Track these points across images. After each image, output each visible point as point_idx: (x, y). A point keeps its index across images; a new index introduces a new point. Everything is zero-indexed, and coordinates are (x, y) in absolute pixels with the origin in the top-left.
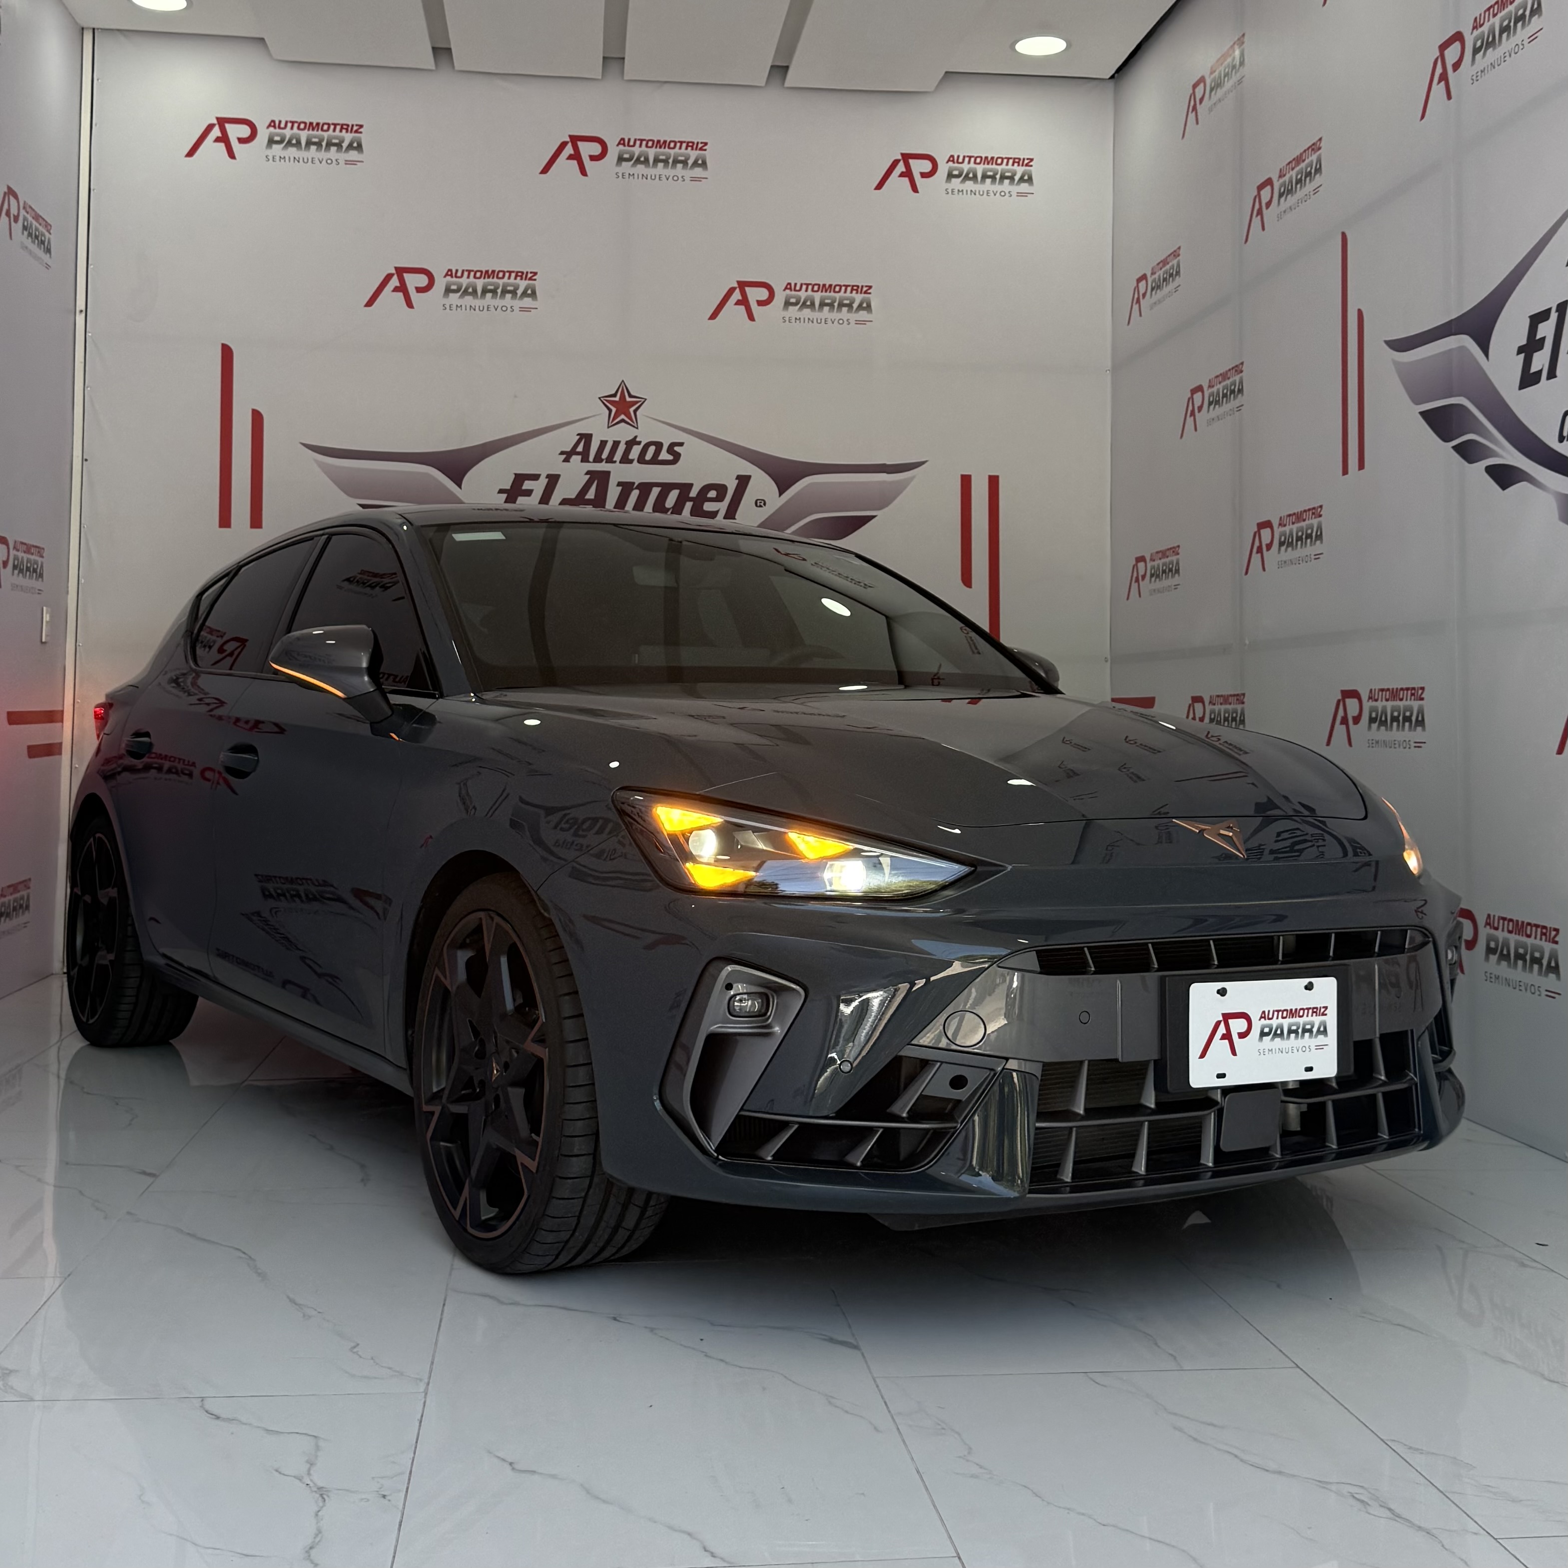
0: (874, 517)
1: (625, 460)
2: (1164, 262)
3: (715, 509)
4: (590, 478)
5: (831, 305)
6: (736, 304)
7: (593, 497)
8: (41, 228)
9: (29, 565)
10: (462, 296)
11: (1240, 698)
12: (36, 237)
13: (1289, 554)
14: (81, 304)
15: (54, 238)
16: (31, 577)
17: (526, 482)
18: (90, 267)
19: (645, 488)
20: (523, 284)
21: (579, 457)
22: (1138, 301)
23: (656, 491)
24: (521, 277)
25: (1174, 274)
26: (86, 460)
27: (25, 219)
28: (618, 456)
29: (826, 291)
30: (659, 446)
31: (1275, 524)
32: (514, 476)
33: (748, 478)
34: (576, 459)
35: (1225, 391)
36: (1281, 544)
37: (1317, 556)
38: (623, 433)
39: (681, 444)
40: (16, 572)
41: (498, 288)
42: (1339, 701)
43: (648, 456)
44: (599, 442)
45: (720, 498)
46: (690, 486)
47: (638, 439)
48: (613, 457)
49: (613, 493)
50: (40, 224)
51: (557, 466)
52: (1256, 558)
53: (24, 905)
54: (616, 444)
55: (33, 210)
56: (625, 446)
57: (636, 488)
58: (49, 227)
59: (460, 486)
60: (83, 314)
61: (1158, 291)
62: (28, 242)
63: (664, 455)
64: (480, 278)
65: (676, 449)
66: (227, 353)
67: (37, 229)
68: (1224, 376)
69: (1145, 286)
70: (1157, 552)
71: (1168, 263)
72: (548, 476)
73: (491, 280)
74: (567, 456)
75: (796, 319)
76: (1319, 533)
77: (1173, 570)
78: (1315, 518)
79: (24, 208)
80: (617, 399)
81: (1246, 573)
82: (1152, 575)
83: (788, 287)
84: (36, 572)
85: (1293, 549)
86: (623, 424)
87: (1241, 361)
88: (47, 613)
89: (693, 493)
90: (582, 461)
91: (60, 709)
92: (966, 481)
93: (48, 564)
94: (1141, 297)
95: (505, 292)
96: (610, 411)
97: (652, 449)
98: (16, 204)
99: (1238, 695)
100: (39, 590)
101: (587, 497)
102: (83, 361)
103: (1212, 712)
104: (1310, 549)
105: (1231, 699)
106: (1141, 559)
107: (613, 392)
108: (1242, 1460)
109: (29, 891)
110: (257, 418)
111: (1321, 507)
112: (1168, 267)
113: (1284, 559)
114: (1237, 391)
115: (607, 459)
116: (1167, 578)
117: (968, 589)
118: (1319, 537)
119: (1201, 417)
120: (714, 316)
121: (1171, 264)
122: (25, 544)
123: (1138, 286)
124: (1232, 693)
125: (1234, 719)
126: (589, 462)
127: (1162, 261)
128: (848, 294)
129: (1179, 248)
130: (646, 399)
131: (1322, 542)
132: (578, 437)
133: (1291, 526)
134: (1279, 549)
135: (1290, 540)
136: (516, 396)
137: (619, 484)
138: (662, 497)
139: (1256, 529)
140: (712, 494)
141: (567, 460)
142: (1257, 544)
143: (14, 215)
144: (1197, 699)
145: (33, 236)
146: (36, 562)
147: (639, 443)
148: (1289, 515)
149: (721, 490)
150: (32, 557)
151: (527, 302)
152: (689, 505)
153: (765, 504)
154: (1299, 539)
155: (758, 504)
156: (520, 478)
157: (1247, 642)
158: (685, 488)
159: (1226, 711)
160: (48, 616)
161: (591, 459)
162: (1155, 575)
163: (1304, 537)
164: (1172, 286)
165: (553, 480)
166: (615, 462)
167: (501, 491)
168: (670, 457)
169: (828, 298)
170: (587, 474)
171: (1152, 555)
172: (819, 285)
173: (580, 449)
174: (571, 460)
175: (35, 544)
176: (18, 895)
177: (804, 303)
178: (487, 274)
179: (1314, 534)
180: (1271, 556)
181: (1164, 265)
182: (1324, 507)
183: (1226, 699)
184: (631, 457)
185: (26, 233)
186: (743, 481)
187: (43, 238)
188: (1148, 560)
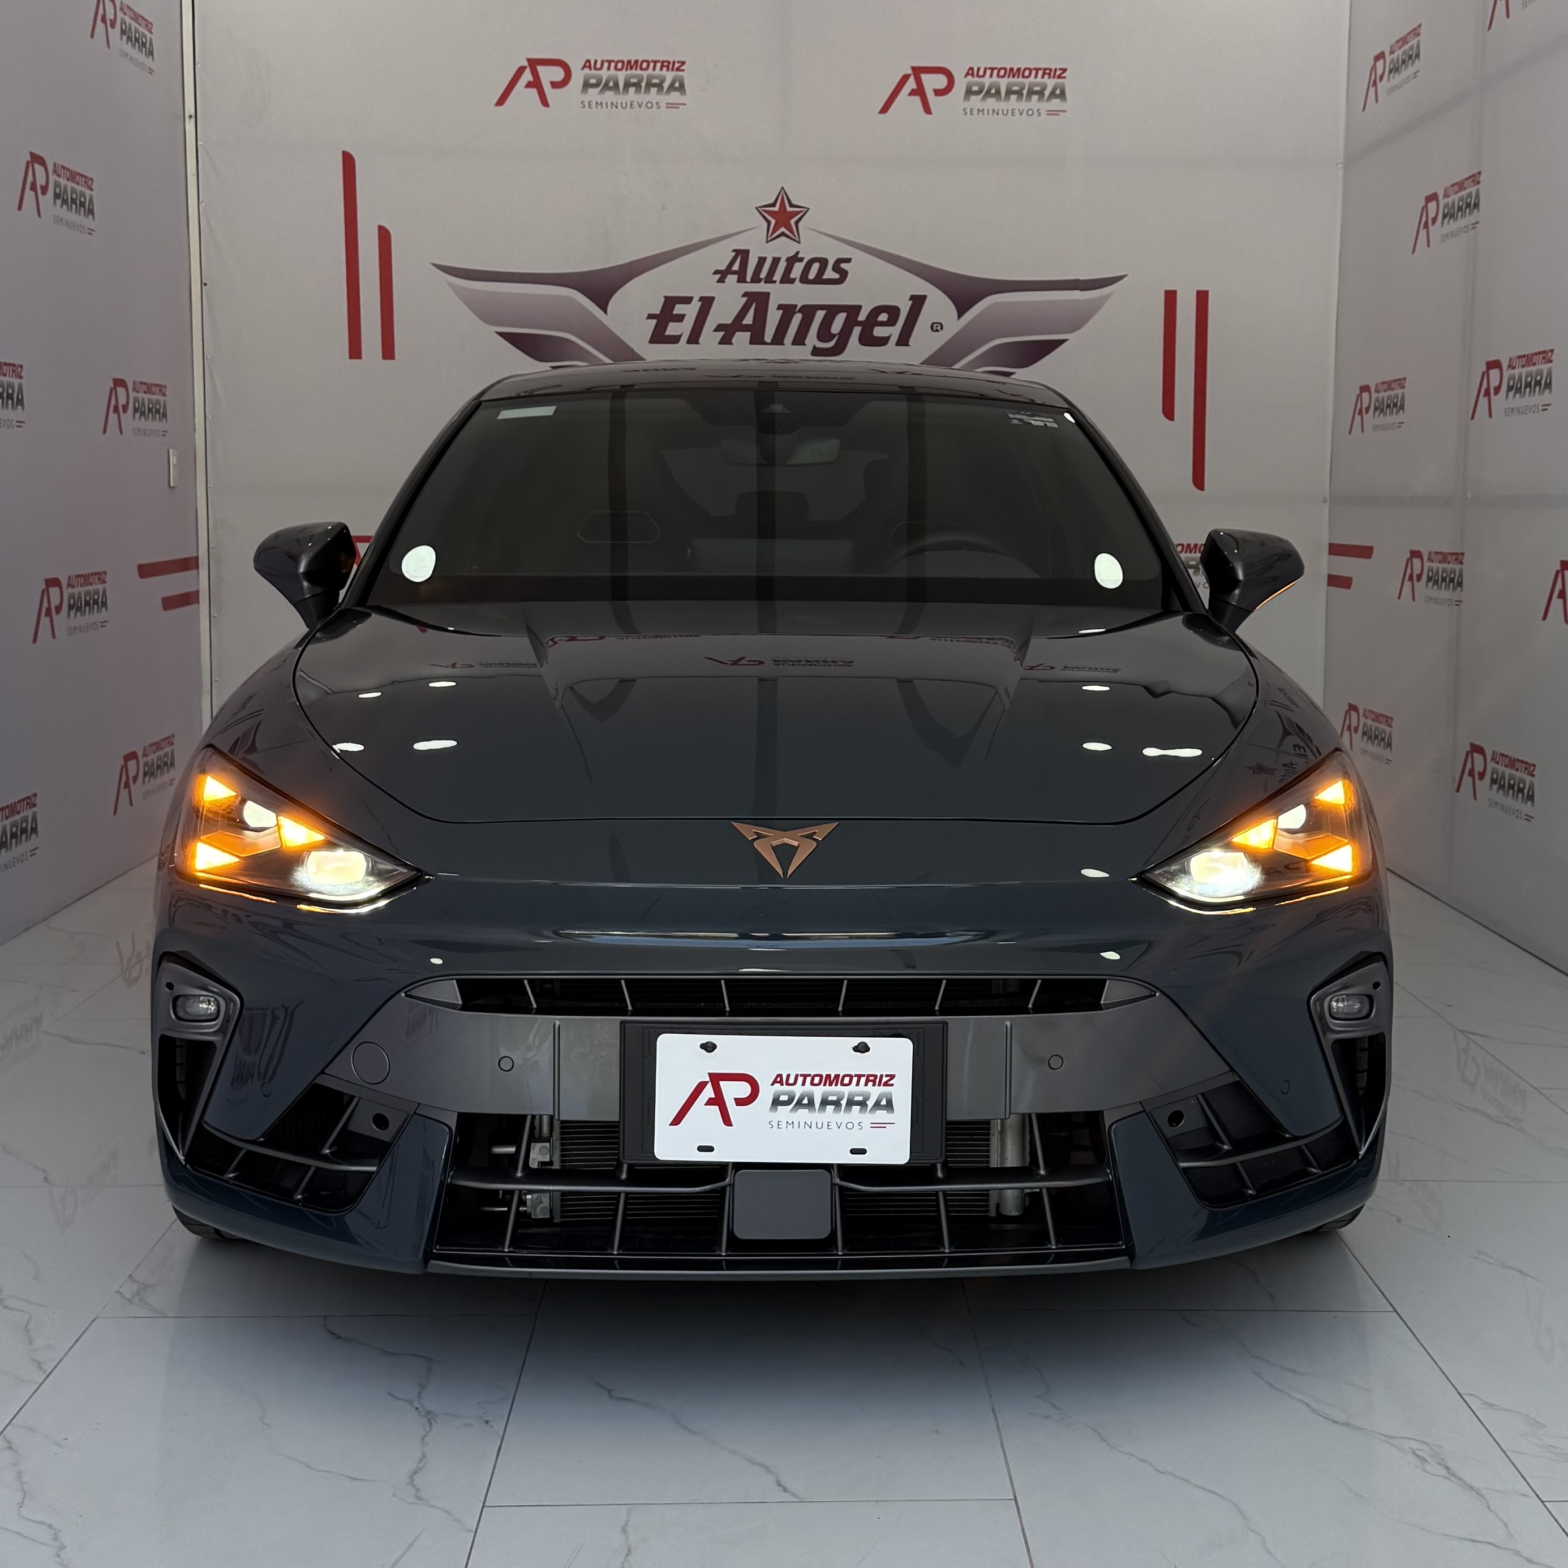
0: (1063, 341)
1: (786, 279)
2: (1404, 41)
3: (887, 335)
4: (747, 301)
5: (1019, 93)
6: (910, 94)
7: (750, 322)
8: (141, 29)
9: (151, 406)
10: (602, 91)
11: (1458, 557)
12: (137, 40)
13: (1517, 401)
14: (190, 109)
15: (157, 38)
16: (154, 418)
17: (678, 306)
18: (198, 66)
19: (809, 311)
20: (669, 76)
21: (736, 277)
22: (1375, 84)
23: (820, 315)
24: (668, 67)
25: (1413, 56)
26: (205, 284)
27: (123, 22)
28: (778, 276)
29: (1014, 76)
30: (823, 262)
31: (1505, 365)
32: (663, 299)
33: (923, 298)
34: (732, 279)
35: (1461, 204)
36: (1510, 389)
37: (1546, 407)
38: (783, 248)
39: (848, 260)
40: (137, 415)
41: (642, 81)
42: (1558, 572)
43: (812, 275)
44: (757, 259)
45: (892, 322)
46: (859, 308)
47: (800, 256)
48: (773, 276)
49: (773, 318)
50: (140, 25)
51: (710, 287)
52: (1483, 401)
53: (169, 762)
54: (776, 261)
55: (132, 10)
56: (785, 264)
57: (799, 311)
58: (150, 26)
59: (605, 311)
60: (193, 120)
61: (1397, 74)
62: (128, 48)
63: (830, 274)
64: (621, 69)
65: (843, 266)
66: (348, 162)
67: (136, 31)
68: (1460, 185)
69: (1382, 65)
70: (1383, 383)
71: (1408, 43)
72: (701, 299)
73: (633, 72)
74: (722, 275)
75: (979, 110)
76: (1548, 381)
77: (1397, 406)
78: (1545, 363)
79: (121, 9)
80: (776, 209)
81: (1473, 417)
82: (1376, 409)
83: (970, 72)
84: (158, 412)
85: (1520, 397)
86: (783, 238)
87: (1478, 171)
88: (173, 456)
89: (862, 317)
90: (738, 281)
91: (195, 555)
92: (1171, 297)
93: (170, 401)
94: (1378, 81)
95: (649, 85)
96: (769, 223)
97: (816, 266)
98: (113, 7)
99: (1457, 554)
100: (164, 432)
101: (745, 322)
102: (196, 173)
103: (1430, 570)
104: (1537, 399)
105: (1449, 558)
106: (1365, 389)
107: (772, 201)
108: (1313, 1411)
109: (172, 747)
110: (384, 236)
111: (1552, 351)
112: (1407, 47)
113: (1511, 406)
114: (1472, 205)
115: (766, 277)
116: (1391, 413)
117: (1170, 422)
118: (1548, 385)
119: (1436, 230)
120: (884, 110)
121: (1410, 44)
122: (145, 384)
123: (1375, 65)
124: (1452, 551)
125: (1452, 580)
126: (746, 282)
127: (1401, 39)
128: (1039, 79)
129: (1420, 26)
130: (808, 209)
131: (1550, 392)
132: (734, 253)
133: (1521, 370)
134: (1507, 395)
135: (1519, 386)
136: (664, 208)
137: (780, 307)
138: (827, 322)
139: (1484, 369)
140: (883, 317)
141: (721, 281)
142: (1485, 385)
143: (111, 20)
144: (1415, 554)
145: (133, 39)
146: (158, 402)
147: (801, 260)
148: (1520, 357)
149: (893, 312)
150: (154, 397)
151: (675, 97)
152: (857, 330)
153: (942, 328)
154: (1528, 385)
155: (935, 328)
156: (670, 302)
157: (1469, 496)
158: (853, 311)
159: (1444, 571)
160: (175, 458)
161: (748, 279)
162: (1380, 409)
163: (1533, 383)
164: (1410, 70)
165: (707, 302)
166: (775, 282)
167: (650, 317)
168: (836, 276)
169: (1016, 84)
170: (743, 296)
171: (1377, 385)
172: (1005, 69)
173: (736, 267)
174: (726, 280)
175: (156, 382)
176: (162, 753)
177: (988, 92)
178: (630, 65)
179: (1543, 382)
180: (1499, 401)
181: (1403, 45)
182: (1555, 352)
183: (1444, 557)
184: (792, 276)
185: (125, 38)
186: (918, 302)
187: (144, 40)
188: (1373, 389)
